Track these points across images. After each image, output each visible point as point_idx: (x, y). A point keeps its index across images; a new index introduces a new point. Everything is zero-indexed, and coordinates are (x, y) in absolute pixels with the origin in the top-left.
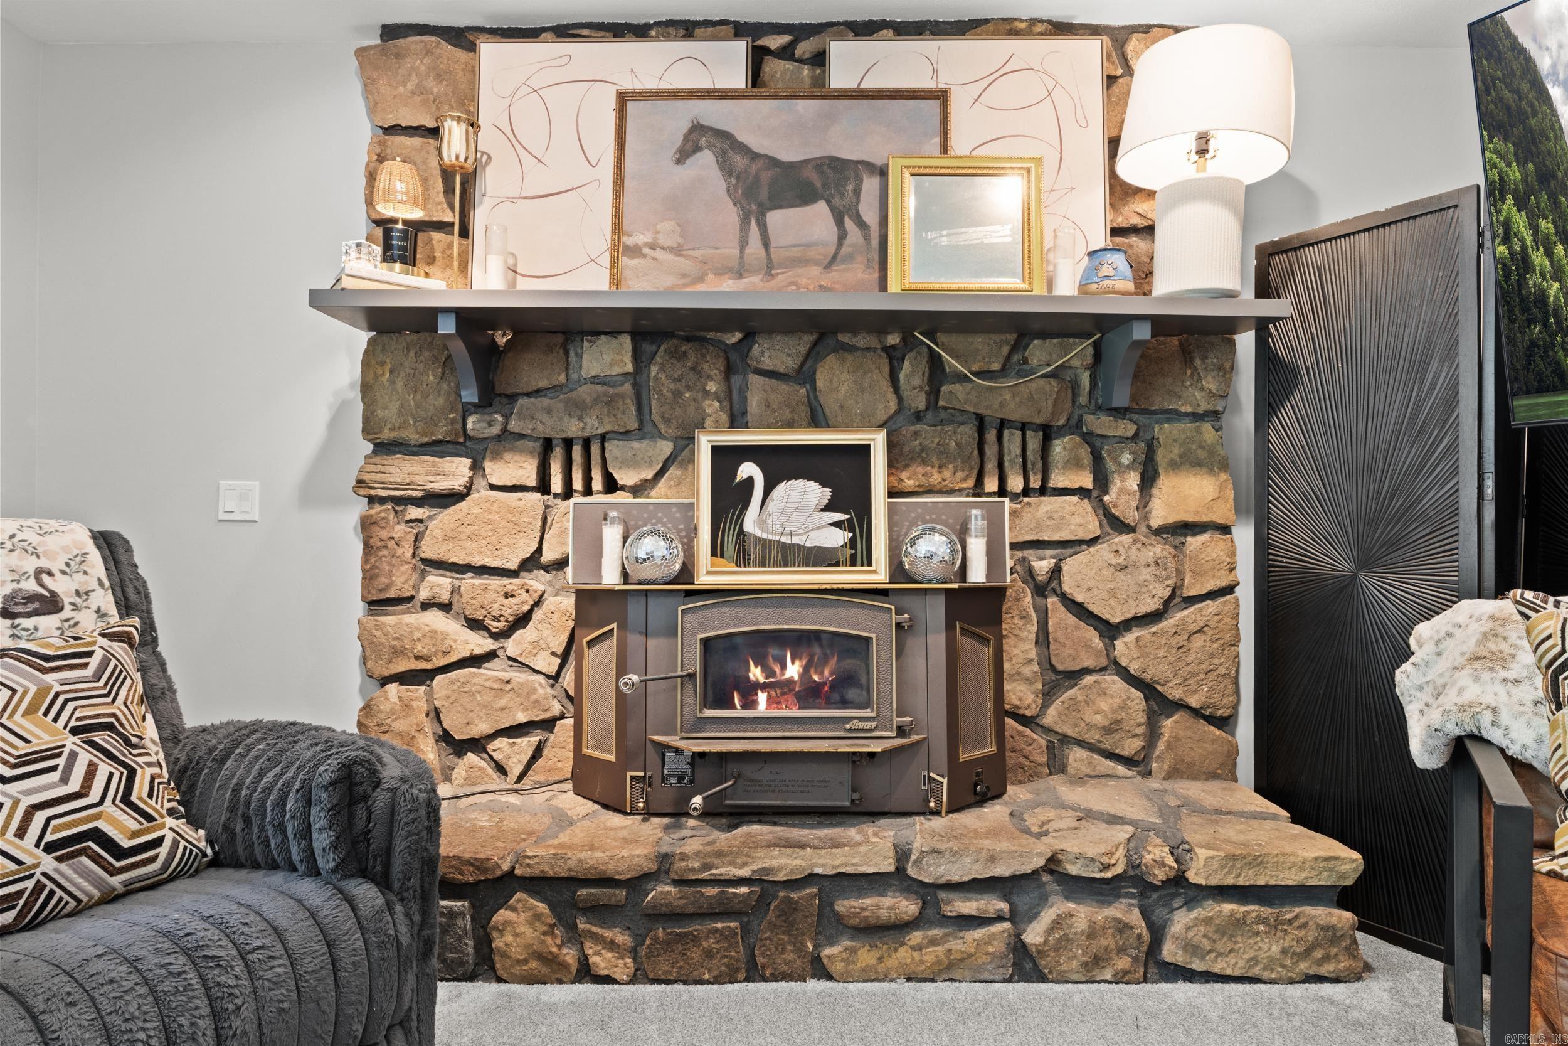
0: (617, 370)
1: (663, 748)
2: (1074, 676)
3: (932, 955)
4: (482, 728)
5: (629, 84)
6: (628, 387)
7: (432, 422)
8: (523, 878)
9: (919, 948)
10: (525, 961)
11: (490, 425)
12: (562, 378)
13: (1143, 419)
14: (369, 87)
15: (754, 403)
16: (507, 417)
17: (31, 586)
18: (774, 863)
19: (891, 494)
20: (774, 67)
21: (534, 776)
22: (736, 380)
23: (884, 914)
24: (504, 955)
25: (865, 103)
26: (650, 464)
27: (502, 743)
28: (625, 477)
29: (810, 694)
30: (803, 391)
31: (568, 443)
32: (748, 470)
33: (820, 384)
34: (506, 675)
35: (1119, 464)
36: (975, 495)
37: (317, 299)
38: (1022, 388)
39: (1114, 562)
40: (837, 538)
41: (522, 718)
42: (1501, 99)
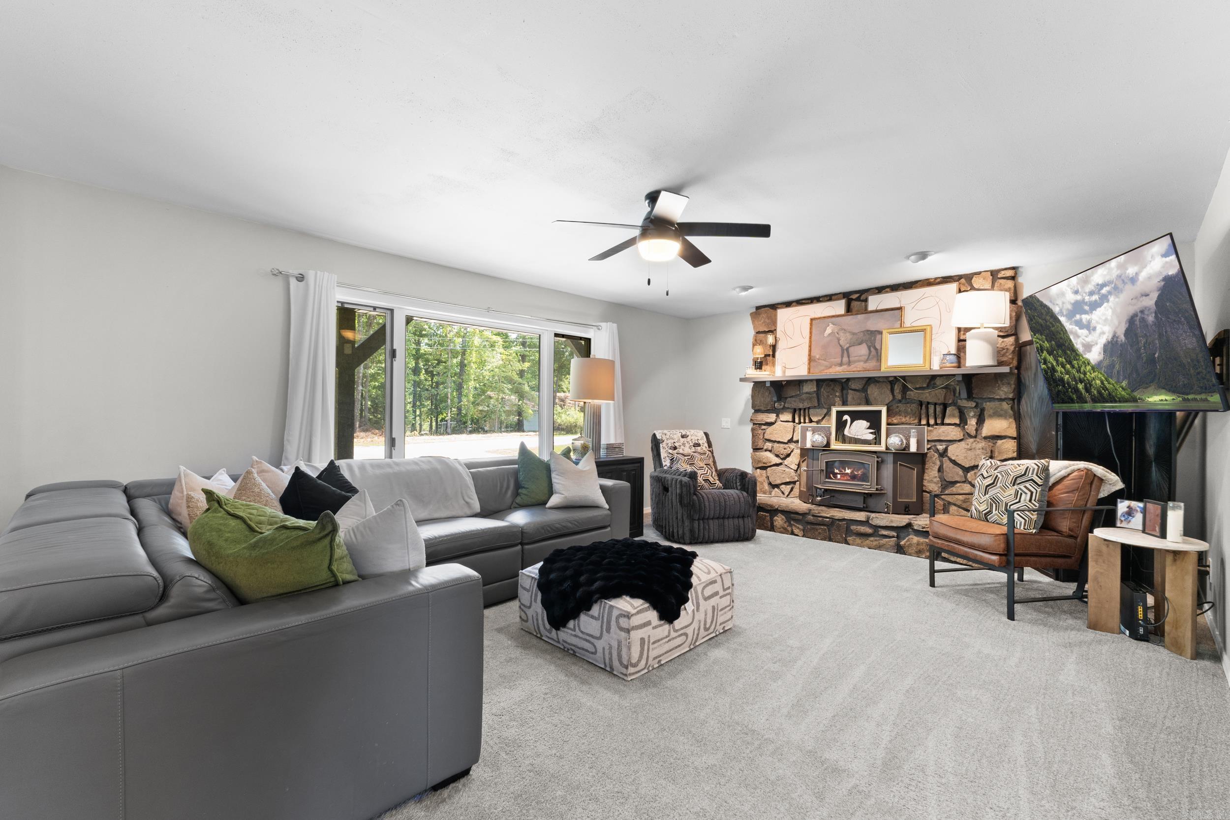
0: (812, 390)
1: (817, 488)
2: (954, 483)
3: (875, 543)
4: (778, 482)
5: (813, 316)
6: (815, 395)
7: (767, 405)
8: (780, 510)
9: (872, 541)
10: (780, 528)
11: (781, 405)
12: (798, 393)
13: (979, 401)
14: (753, 322)
15: (850, 398)
16: (785, 403)
17: (697, 442)
18: (835, 514)
19: (888, 424)
20: (855, 304)
21: (791, 495)
22: (845, 392)
23: (862, 531)
24: (776, 526)
25: (878, 313)
26: (821, 416)
27: (783, 486)
28: (815, 419)
29: (853, 477)
30: (864, 395)
31: (800, 409)
32: (846, 417)
33: (868, 392)
34: (784, 469)
35: (969, 416)
36: (919, 425)
37: (742, 380)
38: (932, 392)
39: (966, 447)
40: (871, 437)
41: (788, 480)
42: (1038, 322)
